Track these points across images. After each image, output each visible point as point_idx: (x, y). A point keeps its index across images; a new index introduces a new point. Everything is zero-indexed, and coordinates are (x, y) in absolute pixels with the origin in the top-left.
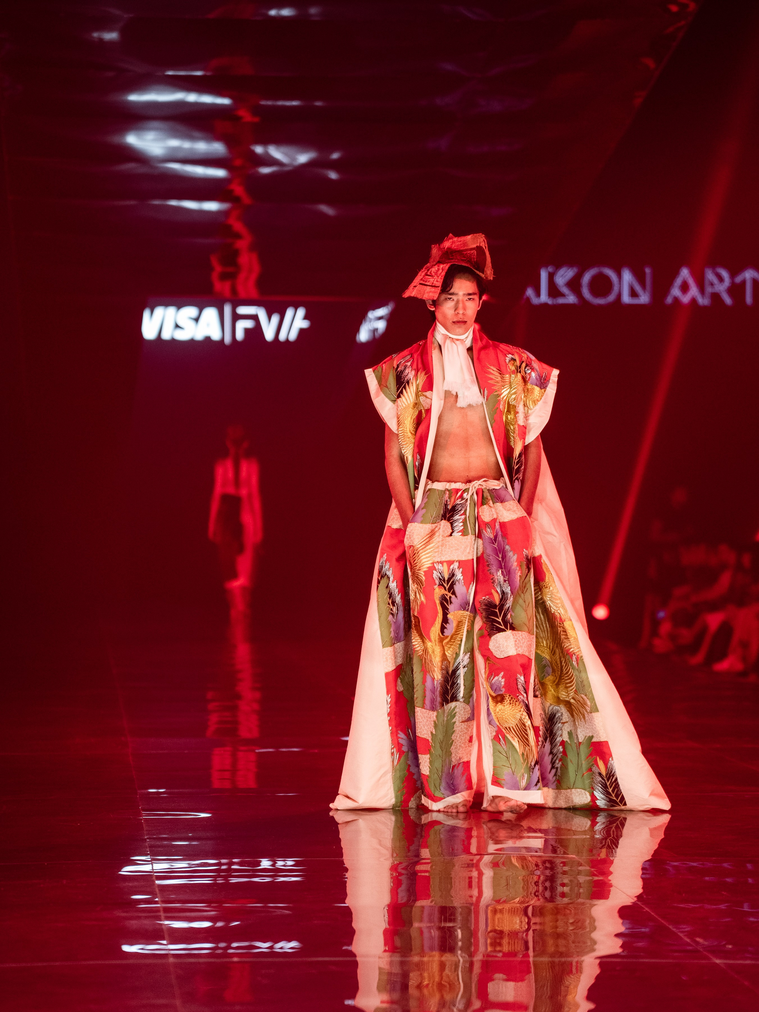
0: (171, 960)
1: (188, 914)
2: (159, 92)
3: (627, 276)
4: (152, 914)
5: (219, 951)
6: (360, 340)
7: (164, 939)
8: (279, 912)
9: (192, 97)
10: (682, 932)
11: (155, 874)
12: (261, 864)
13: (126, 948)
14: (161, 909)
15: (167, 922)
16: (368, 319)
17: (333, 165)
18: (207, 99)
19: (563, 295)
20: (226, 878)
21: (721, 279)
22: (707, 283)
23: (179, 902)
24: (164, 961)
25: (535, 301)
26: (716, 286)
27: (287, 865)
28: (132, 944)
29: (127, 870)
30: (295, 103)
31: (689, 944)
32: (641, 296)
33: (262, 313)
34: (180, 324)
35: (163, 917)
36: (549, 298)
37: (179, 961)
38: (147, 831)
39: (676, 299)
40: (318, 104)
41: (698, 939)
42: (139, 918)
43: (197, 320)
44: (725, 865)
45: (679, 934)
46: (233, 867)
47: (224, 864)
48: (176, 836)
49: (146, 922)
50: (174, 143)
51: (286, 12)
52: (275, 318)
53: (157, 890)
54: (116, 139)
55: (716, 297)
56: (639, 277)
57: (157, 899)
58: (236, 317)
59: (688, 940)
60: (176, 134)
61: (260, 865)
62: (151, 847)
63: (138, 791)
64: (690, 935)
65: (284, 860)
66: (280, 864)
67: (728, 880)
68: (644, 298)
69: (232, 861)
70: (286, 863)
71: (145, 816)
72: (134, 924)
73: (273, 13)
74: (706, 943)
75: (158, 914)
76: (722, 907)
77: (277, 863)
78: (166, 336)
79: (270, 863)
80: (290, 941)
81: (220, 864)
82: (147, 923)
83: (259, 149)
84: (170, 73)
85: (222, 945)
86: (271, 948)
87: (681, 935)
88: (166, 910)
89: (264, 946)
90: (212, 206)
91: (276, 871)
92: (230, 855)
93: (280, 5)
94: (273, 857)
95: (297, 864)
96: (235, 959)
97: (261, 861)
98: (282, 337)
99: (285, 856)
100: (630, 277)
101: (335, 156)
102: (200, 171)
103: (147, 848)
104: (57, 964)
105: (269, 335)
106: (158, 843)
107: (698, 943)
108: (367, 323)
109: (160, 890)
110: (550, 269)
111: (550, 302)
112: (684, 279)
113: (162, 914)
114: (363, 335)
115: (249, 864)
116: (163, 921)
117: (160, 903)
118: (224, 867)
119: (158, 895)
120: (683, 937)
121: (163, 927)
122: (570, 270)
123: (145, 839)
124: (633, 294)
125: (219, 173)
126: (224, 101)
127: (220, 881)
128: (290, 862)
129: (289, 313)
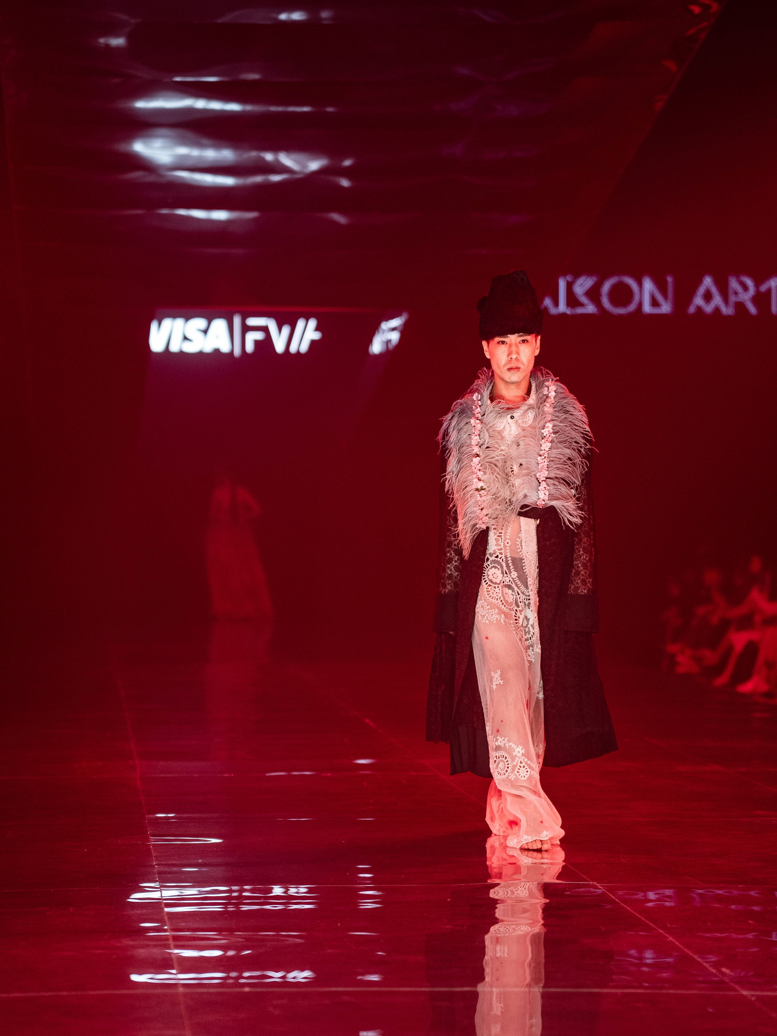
0: (181, 990)
1: (198, 943)
2: (167, 98)
3: (648, 285)
4: (162, 943)
5: (231, 981)
6: (373, 352)
7: (173, 968)
8: (291, 940)
9: (200, 104)
10: (707, 962)
11: (164, 901)
12: (273, 891)
13: (135, 978)
14: (171, 938)
15: (176, 951)
16: (381, 331)
17: (345, 173)
18: (216, 105)
19: (582, 305)
20: (236, 905)
21: (745, 288)
22: (731, 292)
23: (188, 930)
24: (172, 991)
25: (553, 311)
26: (740, 295)
27: (299, 892)
28: (140, 974)
29: (136, 897)
30: (306, 109)
31: (715, 975)
32: (663, 306)
33: (272, 325)
34: (188, 336)
35: (172, 946)
36: (567, 308)
37: (188, 990)
38: (154, 857)
39: (699, 309)
40: (330, 109)
41: (724, 970)
42: (148, 946)
43: (205, 332)
44: (752, 893)
45: (704, 964)
46: (244, 894)
47: (235, 891)
48: (185, 862)
49: (155, 951)
50: (183, 151)
51: (297, 16)
52: (286, 330)
53: (166, 918)
54: (122, 147)
55: (740, 306)
56: (661, 286)
57: (166, 927)
58: (246, 329)
59: (714, 971)
60: (184, 142)
61: (271, 893)
62: (159, 873)
63: (147, 816)
64: (716, 965)
65: (296, 887)
66: (292, 891)
67: (755, 908)
68: (666, 308)
69: (243, 888)
70: (299, 890)
71: (154, 841)
72: (142, 953)
73: (283, 16)
74: (732, 974)
75: (167, 942)
76: (750, 936)
77: (289, 890)
78: (174, 348)
79: (283, 890)
80: (303, 970)
81: (231, 891)
83: (269, 157)
84: (178, 79)
85: (234, 974)
86: (283, 977)
87: (706, 965)
88: (175, 938)
89: (276, 976)
91: (289, 899)
92: (241, 882)
93: (291, 8)
94: (285, 882)
95: (310, 891)
96: (247, 989)
97: (272, 888)
98: (293, 349)
99: (298, 882)
100: (651, 286)
101: (347, 163)
102: (209, 179)
103: (155, 874)
104: (65, 993)
105: (280, 347)
106: (167, 869)
107: (724, 974)
108: (380, 333)
109: (169, 918)
110: (569, 278)
111: (568, 312)
112: (707, 287)
113: (171, 942)
114: (377, 347)
115: (260, 891)
116: (173, 950)
117: (168, 930)
118: (235, 894)
119: (167, 923)
120: (708, 967)
121: (173, 956)
122: (588, 279)
123: (154, 866)
124: (655, 303)
125: (228, 181)
126: (234, 107)
127: (231, 909)
128: (303, 889)
129: (301, 324)
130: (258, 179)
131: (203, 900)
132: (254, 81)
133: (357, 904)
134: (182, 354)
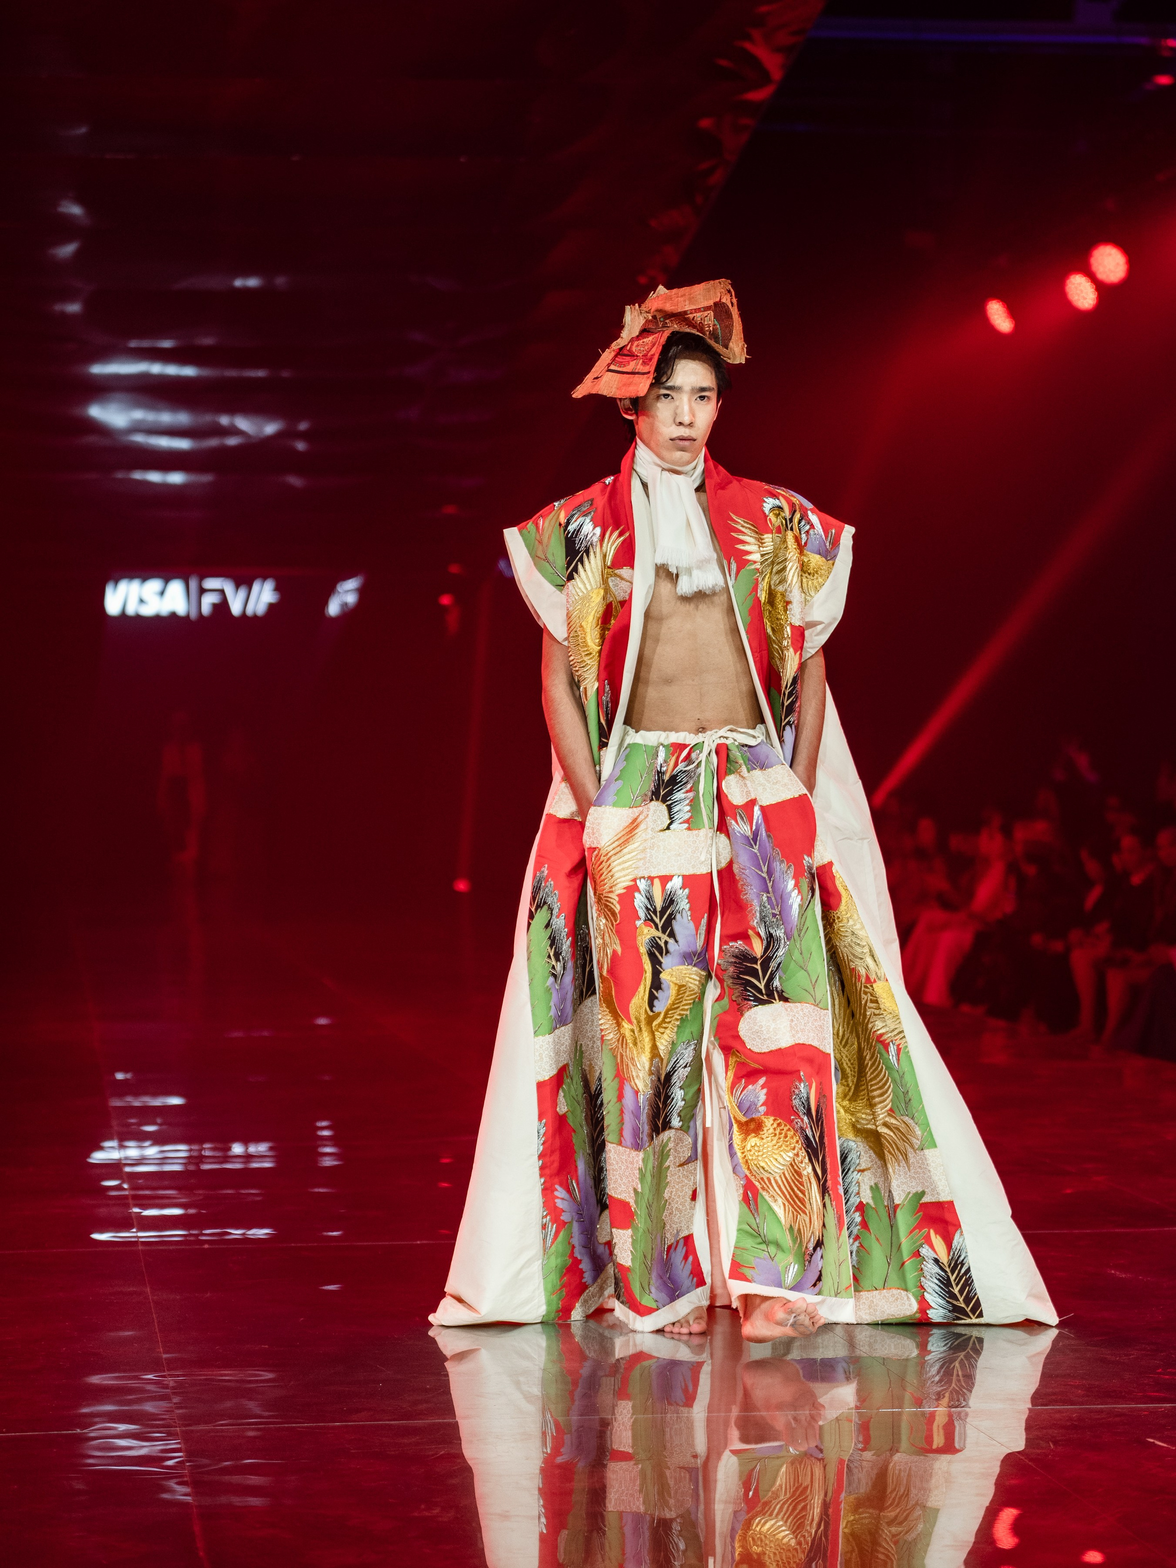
0: (140, 1248)
1: (157, 1201)
2: (123, 363)
4: (121, 1202)
5: (192, 1238)
7: (133, 1228)
8: (250, 1199)
9: (156, 368)
11: (124, 1162)
12: (233, 1149)
13: (96, 1236)
14: (130, 1198)
15: (136, 1210)
17: (302, 436)
18: (171, 370)
20: (197, 1165)
23: (147, 1188)
24: (133, 1248)
27: (259, 1150)
28: (102, 1231)
29: (96, 1157)
30: (261, 373)
33: (228, 587)
34: (145, 597)
35: (131, 1205)
37: (148, 1248)
38: (114, 1118)
40: (285, 374)
42: (108, 1205)
43: (162, 593)
46: (204, 1153)
47: (196, 1150)
48: (144, 1121)
50: (139, 415)
51: (253, 282)
52: (242, 593)
53: (126, 1177)
54: (77, 411)
57: (125, 1186)
58: (202, 591)
60: (138, 405)
61: (231, 1151)
62: (119, 1133)
63: (106, 1077)
65: (256, 1146)
66: (253, 1149)
69: (204, 1147)
71: (113, 1103)
72: (103, 1211)
73: (238, 283)
75: (127, 1201)
77: (249, 1148)
78: (131, 611)
79: (242, 1148)
80: (262, 1227)
81: (190, 1150)
82: (116, 1211)
83: (224, 420)
84: (133, 344)
85: (194, 1232)
86: (244, 1234)
88: (135, 1197)
89: (236, 1233)
90: (176, 478)
91: (248, 1157)
92: (201, 1142)
93: (246, 274)
94: (246, 1141)
95: (270, 1149)
96: (206, 1246)
97: (232, 1147)
98: (250, 611)
99: (258, 1140)
101: (303, 426)
102: (165, 442)
103: (114, 1134)
104: (25, 1252)
105: (236, 608)
106: (125, 1129)
108: (336, 595)
109: (129, 1178)
113: (131, 1201)
114: (333, 608)
115: (220, 1150)
116: (133, 1209)
117: (128, 1189)
118: (195, 1154)
119: (127, 1182)
121: (133, 1215)
123: (113, 1125)
125: (183, 444)
126: (189, 371)
127: (192, 1168)
128: (261, 1148)
129: (256, 586)
130: (213, 442)
131: (163, 1161)
132: (208, 348)
133: (316, 1162)
134: (138, 618)
